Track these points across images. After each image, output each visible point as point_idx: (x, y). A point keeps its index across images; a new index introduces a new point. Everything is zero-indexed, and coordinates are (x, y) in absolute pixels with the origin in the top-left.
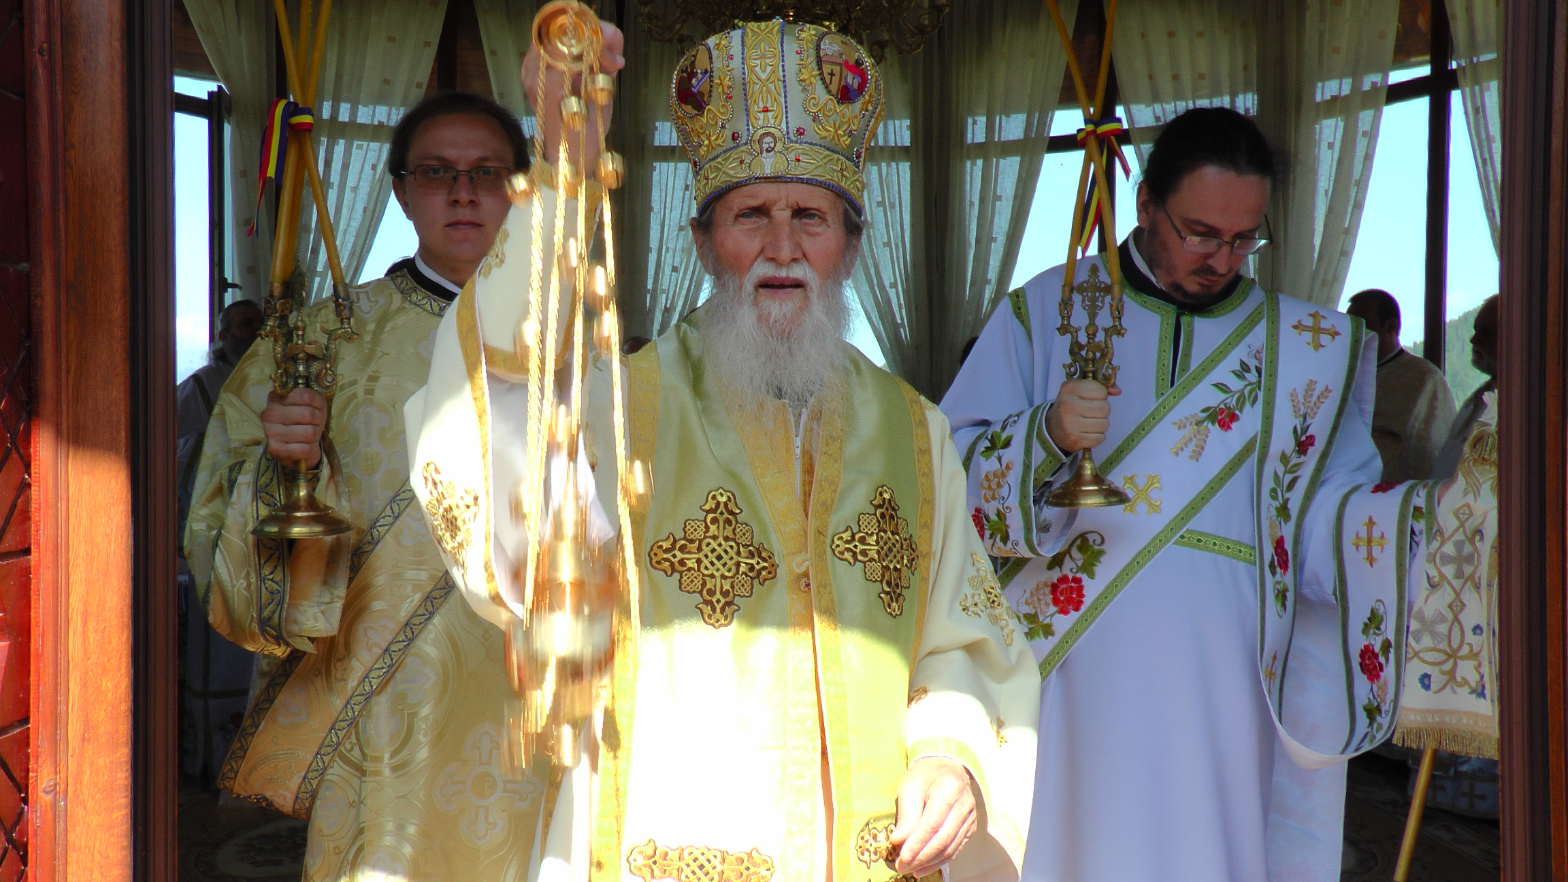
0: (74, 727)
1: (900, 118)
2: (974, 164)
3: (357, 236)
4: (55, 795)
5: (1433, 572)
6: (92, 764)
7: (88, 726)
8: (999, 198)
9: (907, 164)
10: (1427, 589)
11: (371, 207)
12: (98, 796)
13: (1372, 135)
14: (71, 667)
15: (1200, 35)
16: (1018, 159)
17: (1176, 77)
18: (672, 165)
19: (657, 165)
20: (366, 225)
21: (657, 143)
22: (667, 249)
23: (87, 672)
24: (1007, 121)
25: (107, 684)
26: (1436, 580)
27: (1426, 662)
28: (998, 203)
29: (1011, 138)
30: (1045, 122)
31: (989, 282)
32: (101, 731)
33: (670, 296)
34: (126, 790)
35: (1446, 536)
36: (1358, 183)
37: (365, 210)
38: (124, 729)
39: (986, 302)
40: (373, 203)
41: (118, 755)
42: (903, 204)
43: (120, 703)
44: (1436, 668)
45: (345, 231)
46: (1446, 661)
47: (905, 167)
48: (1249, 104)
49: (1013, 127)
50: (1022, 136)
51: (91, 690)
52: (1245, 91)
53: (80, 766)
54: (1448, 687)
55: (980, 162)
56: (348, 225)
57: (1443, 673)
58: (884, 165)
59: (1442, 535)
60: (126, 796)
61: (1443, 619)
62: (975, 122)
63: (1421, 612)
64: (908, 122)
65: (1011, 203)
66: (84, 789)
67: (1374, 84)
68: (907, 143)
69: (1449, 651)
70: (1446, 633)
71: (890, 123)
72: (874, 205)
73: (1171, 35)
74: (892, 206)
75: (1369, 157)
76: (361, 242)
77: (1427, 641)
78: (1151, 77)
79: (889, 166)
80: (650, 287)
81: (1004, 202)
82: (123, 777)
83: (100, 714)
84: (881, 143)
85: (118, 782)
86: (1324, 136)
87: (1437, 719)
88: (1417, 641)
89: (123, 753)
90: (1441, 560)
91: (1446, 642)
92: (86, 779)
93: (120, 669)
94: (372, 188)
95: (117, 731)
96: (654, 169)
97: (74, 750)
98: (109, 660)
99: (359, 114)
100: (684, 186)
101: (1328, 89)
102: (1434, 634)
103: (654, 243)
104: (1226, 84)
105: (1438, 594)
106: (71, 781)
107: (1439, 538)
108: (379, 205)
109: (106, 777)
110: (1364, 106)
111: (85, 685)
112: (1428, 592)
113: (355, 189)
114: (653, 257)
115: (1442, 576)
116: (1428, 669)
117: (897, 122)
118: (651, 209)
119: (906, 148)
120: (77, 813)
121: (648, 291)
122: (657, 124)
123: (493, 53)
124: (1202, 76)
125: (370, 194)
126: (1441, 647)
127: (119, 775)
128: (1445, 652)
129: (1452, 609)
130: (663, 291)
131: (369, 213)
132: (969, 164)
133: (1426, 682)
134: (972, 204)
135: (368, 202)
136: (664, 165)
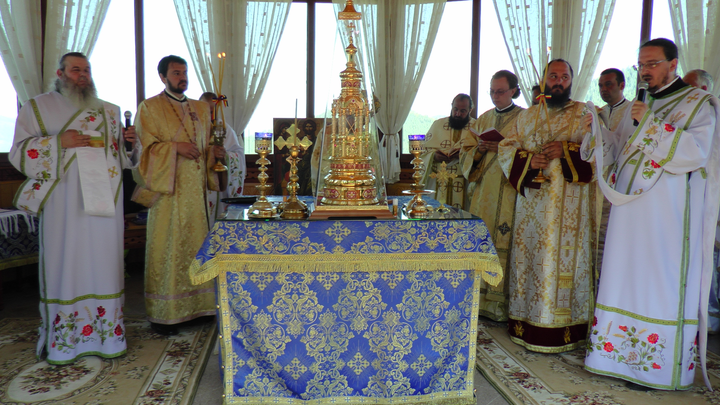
2: (410, 6)
3: (90, 32)
8: (423, 22)
9: (376, 6)
11: (97, 17)
16: (433, 4)
18: (257, 3)
20: (95, 25)
22: (254, 45)
28: (422, 25)
31: (417, 64)
33: (256, 69)
36: (607, 17)
37: (94, 18)
39: (415, 73)
40: (97, 14)
45: (83, 29)
55: (413, 6)
56: (84, 26)
65: (430, 25)
76: (92, 35)
79: (367, 6)
80: (246, 63)
81: (425, 25)
94: (97, 6)
96: (248, 4)
100: (263, 13)
103: (247, 42)
108: (101, 16)
113: (88, 7)
114: (247, 49)
118: (246, 24)
121: (244, 66)
125: (96, 10)
130: (253, 66)
131: (96, 20)
132: (407, 6)
134: (408, 26)
135: (96, 13)
136: (253, 3)
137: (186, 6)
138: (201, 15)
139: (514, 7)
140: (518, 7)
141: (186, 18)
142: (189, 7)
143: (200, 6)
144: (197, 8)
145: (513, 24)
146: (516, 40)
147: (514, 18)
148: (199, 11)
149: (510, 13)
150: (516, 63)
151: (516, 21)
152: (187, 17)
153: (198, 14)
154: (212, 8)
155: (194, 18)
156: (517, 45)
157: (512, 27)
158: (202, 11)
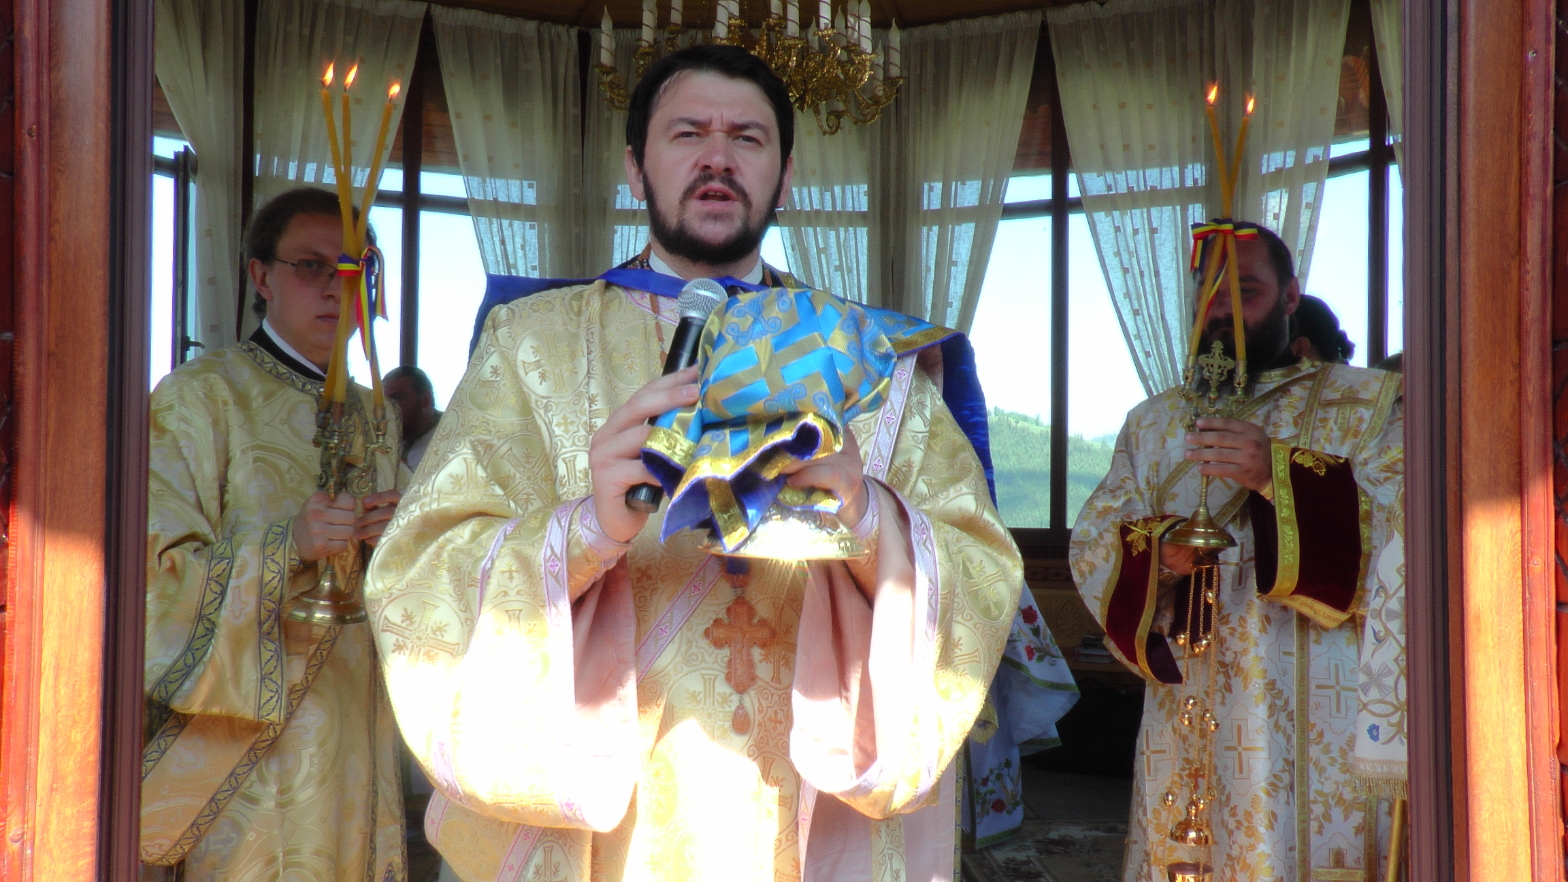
0: (43, 778)
1: (858, 183)
2: (930, 230)
4: (22, 844)
5: (1379, 627)
6: (59, 814)
7: (56, 776)
8: (955, 264)
9: (865, 230)
10: (1373, 644)
12: (64, 845)
13: (1315, 207)
14: (41, 719)
15: (1150, 107)
16: (973, 225)
17: (1126, 147)
18: (633, 228)
19: (618, 228)
21: (618, 206)
23: (57, 724)
24: (963, 189)
25: (77, 736)
26: (1382, 634)
27: (1374, 714)
28: (953, 269)
29: (966, 205)
30: (1000, 189)
32: (70, 781)
34: (92, 839)
35: (1391, 593)
36: (1302, 253)
38: (92, 779)
41: (85, 804)
42: (861, 268)
43: (89, 754)
44: (1384, 720)
46: (1394, 713)
47: (863, 233)
48: (1197, 175)
49: (969, 194)
50: (977, 204)
51: (60, 741)
52: (1193, 162)
53: (47, 815)
54: (1397, 737)
55: (936, 229)
57: (1391, 725)
58: (842, 230)
59: (1385, 591)
60: (92, 845)
61: (1390, 672)
62: (931, 189)
63: (1368, 666)
64: (865, 188)
65: (966, 268)
66: (51, 838)
67: (1316, 157)
68: (865, 208)
69: (1396, 703)
70: (1393, 685)
71: (848, 187)
72: (832, 269)
73: (1122, 106)
74: (850, 270)
75: (1312, 228)
77: (1374, 693)
78: (1102, 147)
79: (846, 231)
81: (960, 267)
82: (89, 826)
83: (69, 766)
84: (839, 208)
85: (84, 830)
86: (1270, 206)
87: (1386, 769)
88: (1366, 694)
89: (90, 803)
90: (1386, 615)
91: (1393, 695)
92: (53, 827)
93: (89, 721)
95: (85, 781)
96: (615, 232)
97: (42, 800)
98: (79, 713)
99: (325, 174)
101: (1274, 161)
102: (1380, 687)
104: (1175, 154)
105: (1383, 649)
106: (38, 829)
107: (1383, 595)
109: (72, 826)
110: (1308, 179)
111: (54, 737)
112: (1374, 647)
115: (1387, 630)
116: (1376, 721)
117: (855, 188)
119: (864, 215)
120: (45, 862)
122: (619, 187)
123: (458, 116)
124: (1151, 147)
126: (1387, 699)
127: (85, 824)
128: (1394, 705)
129: (1398, 664)
132: (925, 229)
133: (1375, 733)
134: (928, 269)
136: (626, 228)
137: (497, 239)
138: (525, 255)
139: (1129, 230)
140: (1136, 232)
141: (498, 263)
142: (503, 242)
143: (524, 239)
144: (519, 241)
145: (1126, 262)
146: (1134, 297)
147: (1130, 254)
148: (523, 247)
149: (1122, 244)
150: (1136, 343)
151: (1134, 260)
152: (500, 259)
153: (520, 253)
154: (547, 241)
155: (511, 261)
156: (1136, 306)
157: (1126, 271)
158: (527, 249)
